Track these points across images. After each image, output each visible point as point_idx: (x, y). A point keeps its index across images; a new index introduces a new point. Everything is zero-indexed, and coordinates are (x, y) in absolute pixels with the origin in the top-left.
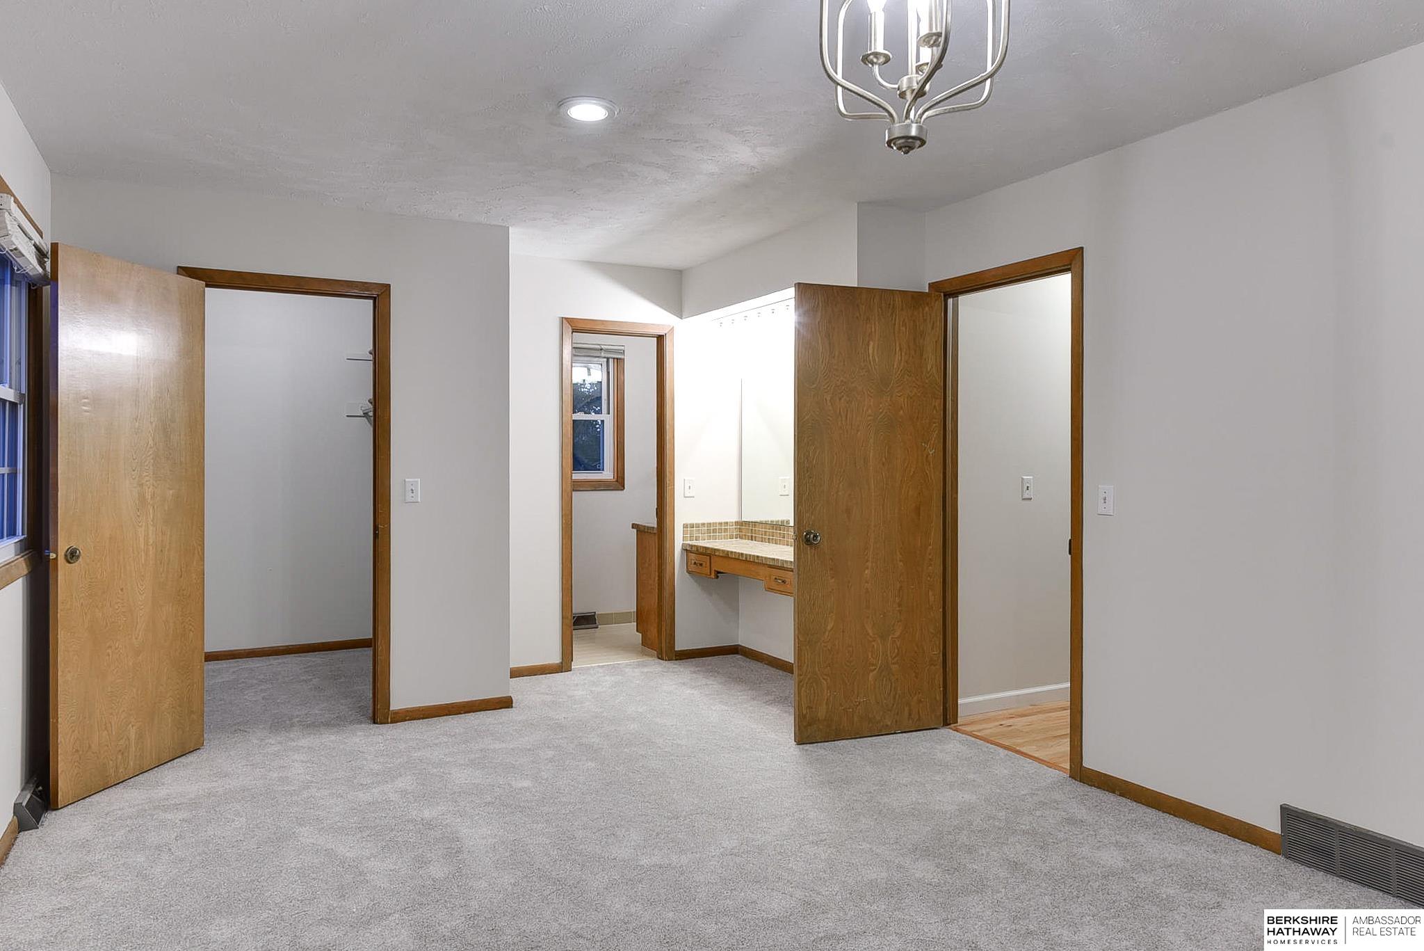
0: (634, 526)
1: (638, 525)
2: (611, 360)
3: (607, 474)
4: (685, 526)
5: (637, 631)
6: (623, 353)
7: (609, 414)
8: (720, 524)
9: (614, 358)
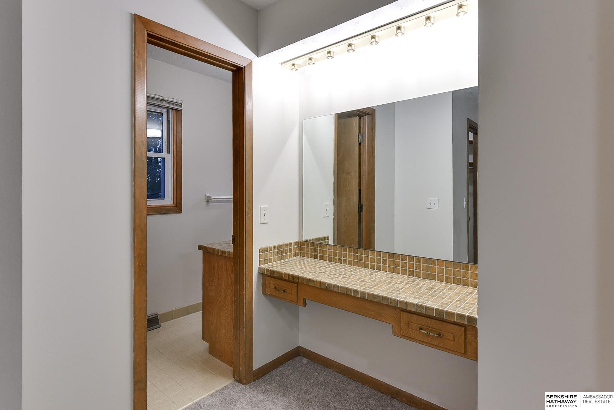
0: (200, 247)
1: (205, 247)
2: (171, 111)
3: (168, 201)
4: (261, 251)
5: (203, 339)
6: (181, 106)
7: (169, 153)
8: (287, 245)
9: (173, 109)
